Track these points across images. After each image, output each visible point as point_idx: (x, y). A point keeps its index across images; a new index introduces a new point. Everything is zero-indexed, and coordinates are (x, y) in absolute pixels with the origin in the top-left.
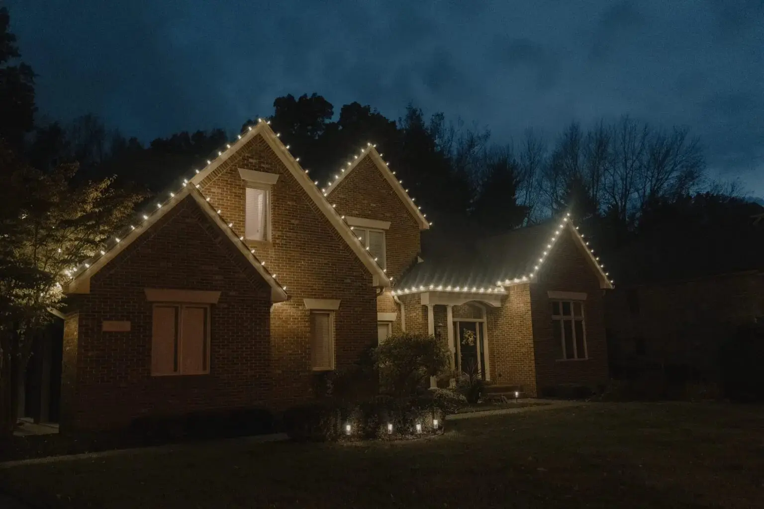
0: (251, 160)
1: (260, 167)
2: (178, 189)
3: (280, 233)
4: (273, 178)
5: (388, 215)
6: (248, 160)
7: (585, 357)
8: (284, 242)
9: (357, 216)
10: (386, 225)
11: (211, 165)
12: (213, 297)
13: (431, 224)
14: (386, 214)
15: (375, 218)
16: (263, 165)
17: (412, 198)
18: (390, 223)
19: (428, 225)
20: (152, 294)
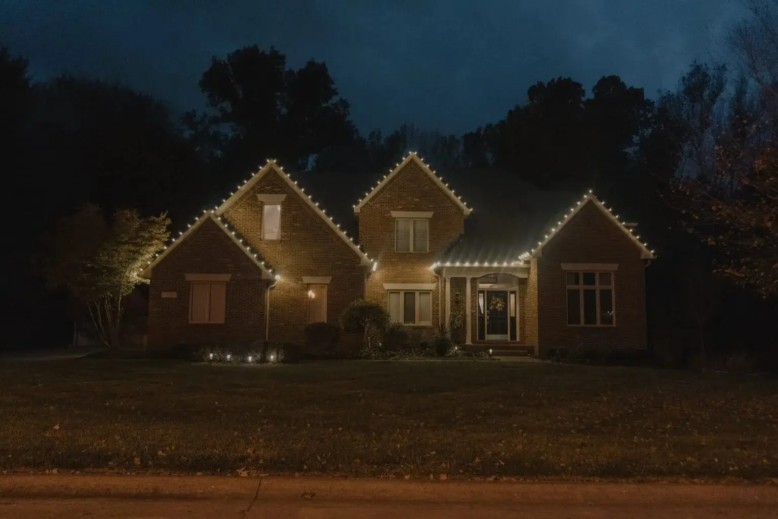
0: (266, 188)
1: (273, 191)
2: (201, 215)
3: (286, 234)
4: (283, 197)
5: (432, 206)
6: (264, 188)
7: (612, 324)
8: (288, 239)
9: (402, 210)
10: (430, 214)
11: (234, 196)
12: (227, 277)
13: (471, 210)
14: (429, 206)
15: (419, 210)
16: (274, 190)
17: (452, 190)
18: (433, 213)
19: (468, 211)
20: (189, 277)
